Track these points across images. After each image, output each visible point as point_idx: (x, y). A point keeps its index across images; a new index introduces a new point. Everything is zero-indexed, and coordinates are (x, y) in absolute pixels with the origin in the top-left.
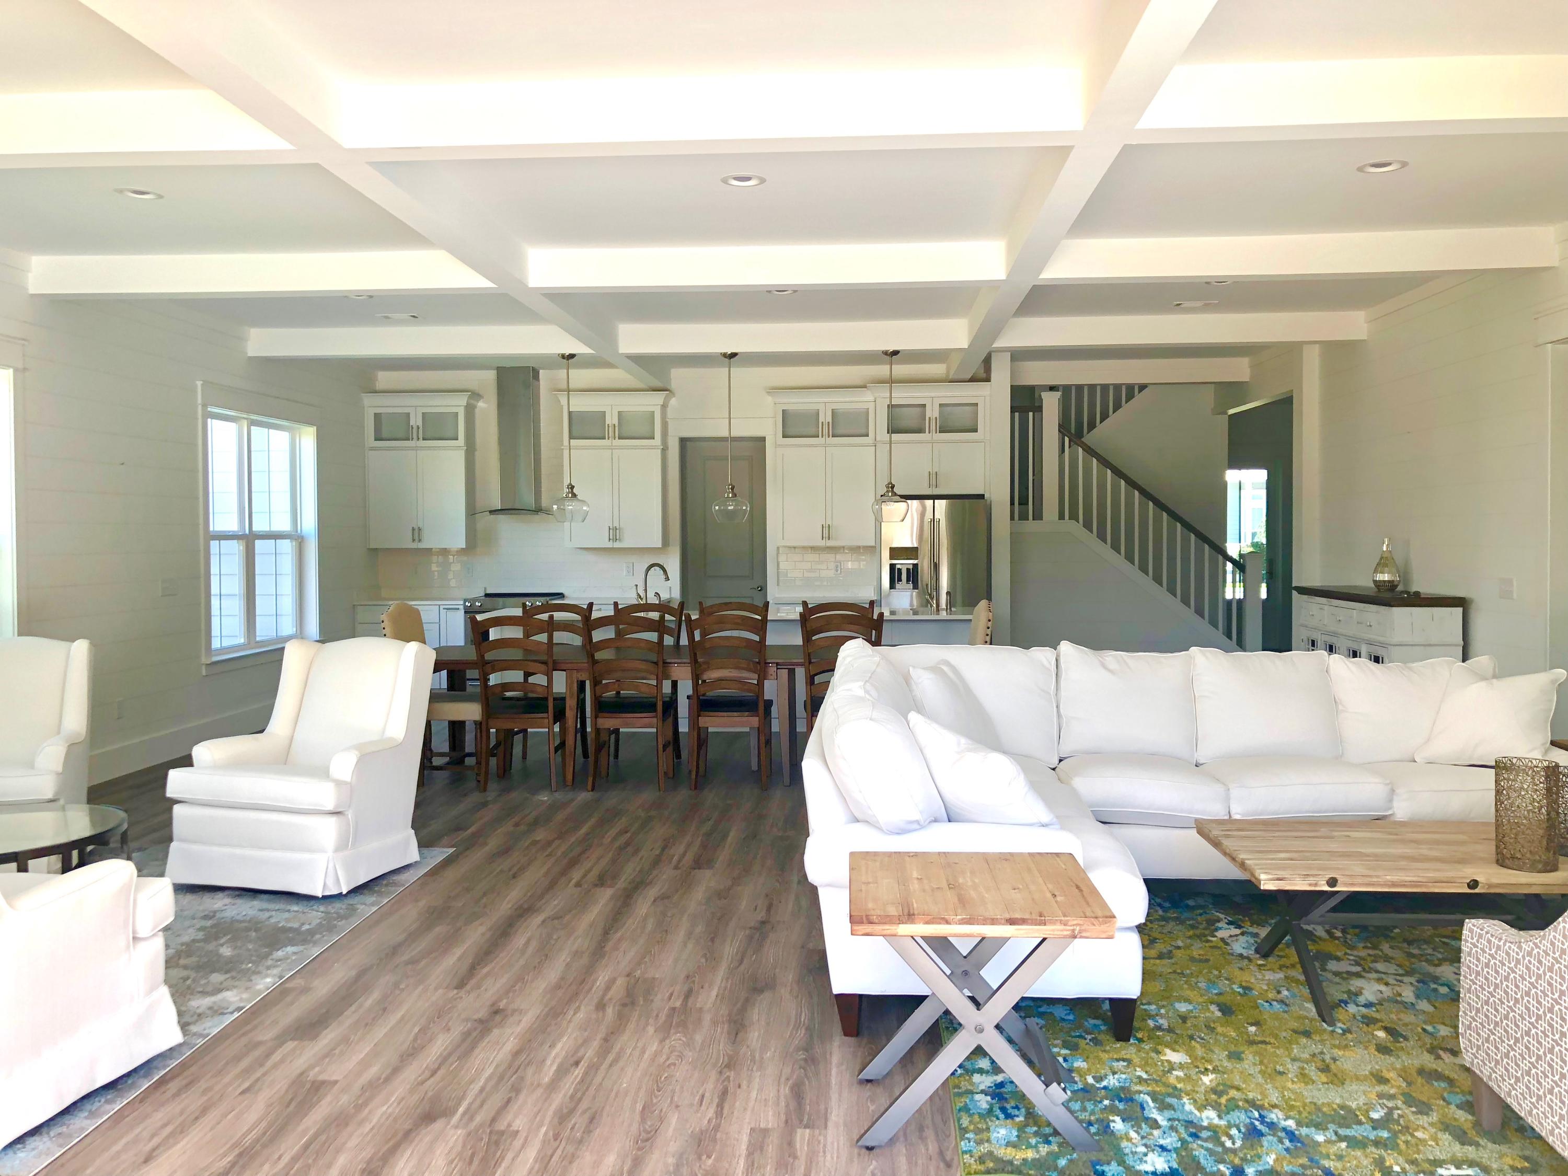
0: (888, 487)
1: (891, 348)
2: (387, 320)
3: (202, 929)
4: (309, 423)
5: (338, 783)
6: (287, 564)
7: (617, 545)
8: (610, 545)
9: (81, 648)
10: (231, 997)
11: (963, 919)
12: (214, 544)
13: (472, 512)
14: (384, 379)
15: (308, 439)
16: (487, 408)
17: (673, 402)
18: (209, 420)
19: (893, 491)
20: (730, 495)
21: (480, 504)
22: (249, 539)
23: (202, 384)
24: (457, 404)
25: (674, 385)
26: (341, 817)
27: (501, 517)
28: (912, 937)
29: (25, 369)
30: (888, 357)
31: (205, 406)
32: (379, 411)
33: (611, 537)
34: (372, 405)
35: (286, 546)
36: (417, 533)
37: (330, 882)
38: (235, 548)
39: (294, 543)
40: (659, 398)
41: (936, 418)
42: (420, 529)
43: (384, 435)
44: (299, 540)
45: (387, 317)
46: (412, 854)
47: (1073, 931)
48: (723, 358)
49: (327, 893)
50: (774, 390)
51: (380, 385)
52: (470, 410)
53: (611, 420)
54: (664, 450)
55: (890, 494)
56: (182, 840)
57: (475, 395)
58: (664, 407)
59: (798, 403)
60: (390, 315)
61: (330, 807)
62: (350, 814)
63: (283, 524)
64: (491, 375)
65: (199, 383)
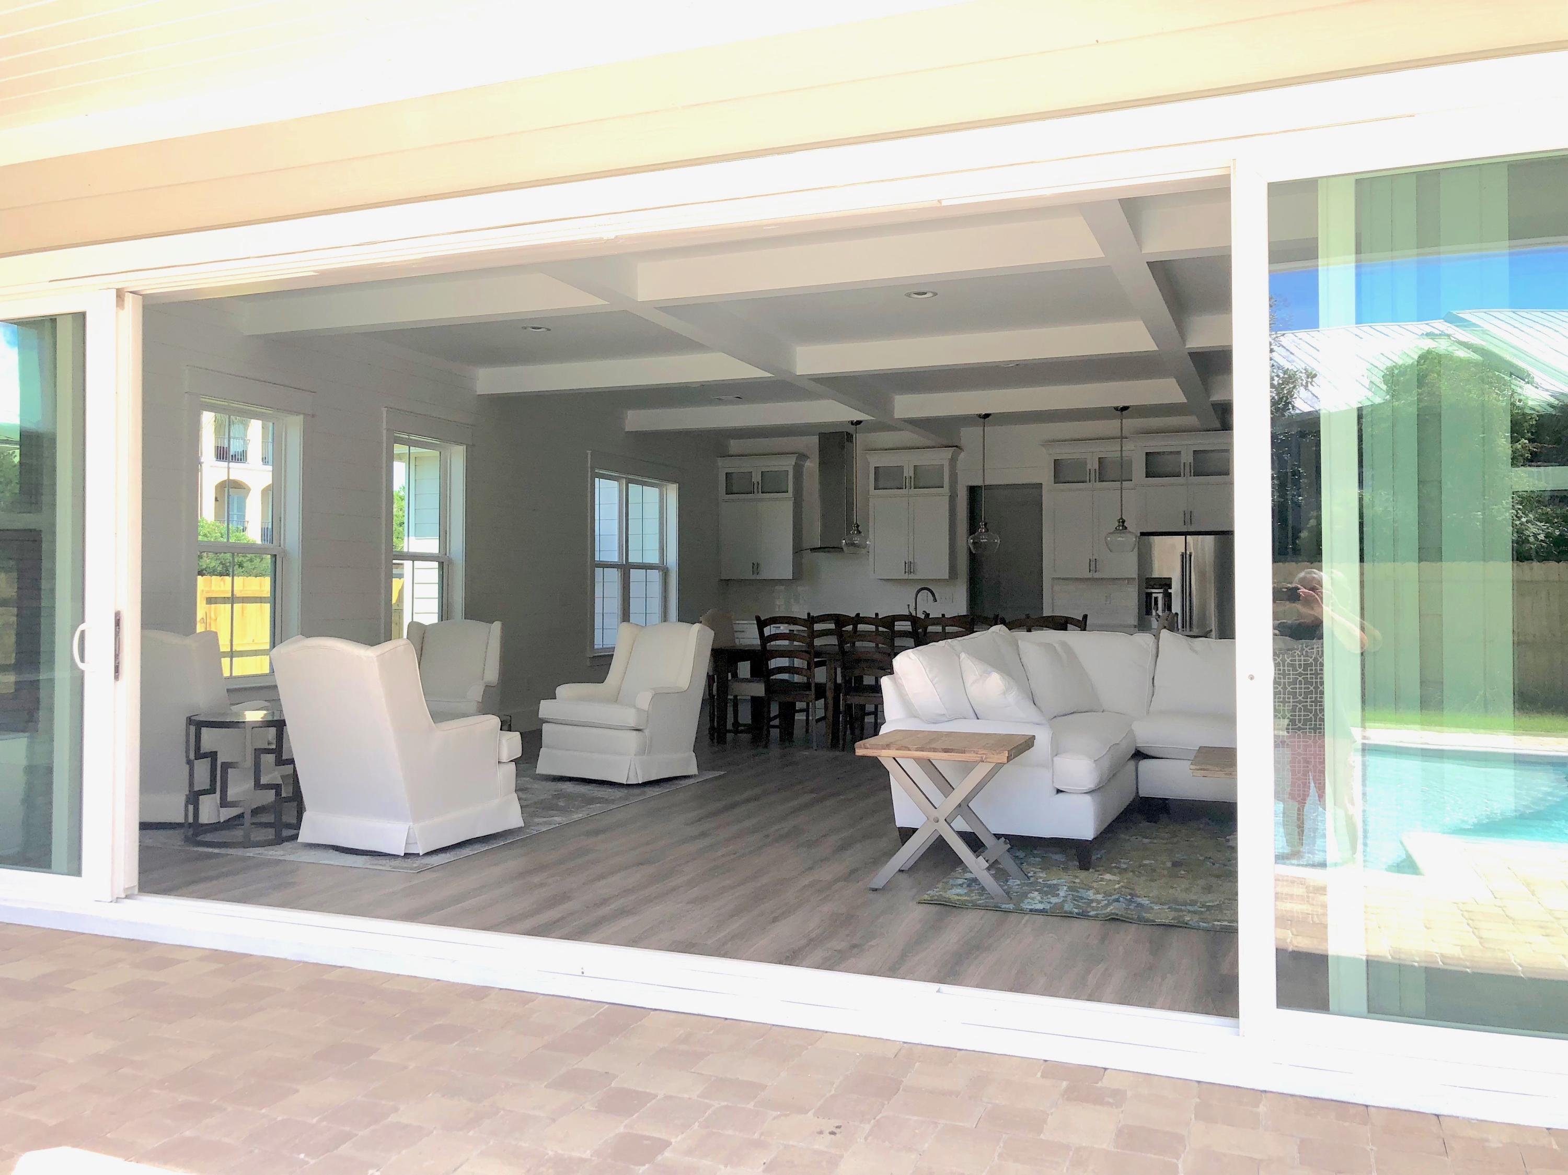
0: (1119, 522)
1: (1121, 405)
2: (720, 401)
3: (552, 795)
4: (675, 482)
5: (639, 710)
6: (655, 588)
7: (912, 577)
8: (906, 576)
9: (497, 626)
10: (558, 819)
11: (917, 748)
12: (598, 571)
13: (798, 551)
14: (735, 446)
15: (672, 493)
16: (812, 465)
17: (962, 455)
18: (597, 480)
19: (1123, 526)
20: (983, 530)
21: (807, 544)
22: (625, 568)
23: (591, 453)
24: (787, 464)
25: (963, 442)
26: (640, 732)
27: (821, 555)
28: (894, 758)
29: (473, 445)
30: (1119, 412)
31: (593, 469)
32: (729, 471)
33: (907, 571)
34: (724, 466)
35: (655, 575)
36: (756, 567)
37: (632, 775)
38: (614, 575)
39: (661, 573)
40: (948, 453)
41: (1190, 463)
42: (758, 564)
43: (735, 490)
44: (665, 572)
45: (720, 399)
46: (693, 769)
47: (982, 757)
48: (979, 418)
49: (629, 783)
50: (1051, 443)
51: (732, 451)
52: (798, 470)
53: (908, 472)
54: (953, 498)
55: (1121, 528)
56: (547, 747)
57: (802, 457)
58: (953, 461)
59: (1066, 453)
60: (721, 397)
61: (632, 724)
62: (647, 732)
63: (652, 558)
64: (815, 439)
65: (589, 452)
